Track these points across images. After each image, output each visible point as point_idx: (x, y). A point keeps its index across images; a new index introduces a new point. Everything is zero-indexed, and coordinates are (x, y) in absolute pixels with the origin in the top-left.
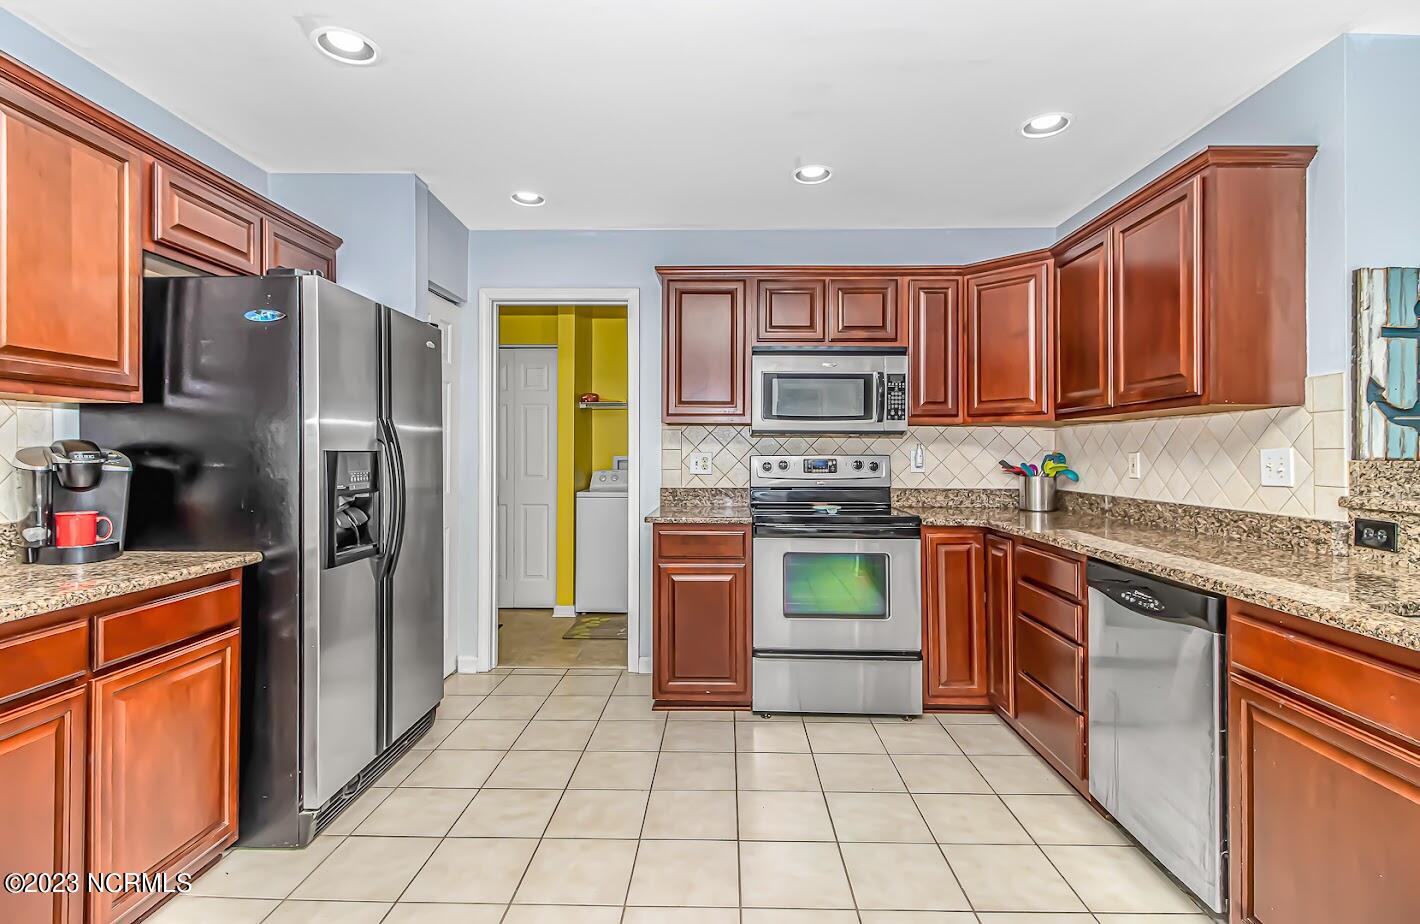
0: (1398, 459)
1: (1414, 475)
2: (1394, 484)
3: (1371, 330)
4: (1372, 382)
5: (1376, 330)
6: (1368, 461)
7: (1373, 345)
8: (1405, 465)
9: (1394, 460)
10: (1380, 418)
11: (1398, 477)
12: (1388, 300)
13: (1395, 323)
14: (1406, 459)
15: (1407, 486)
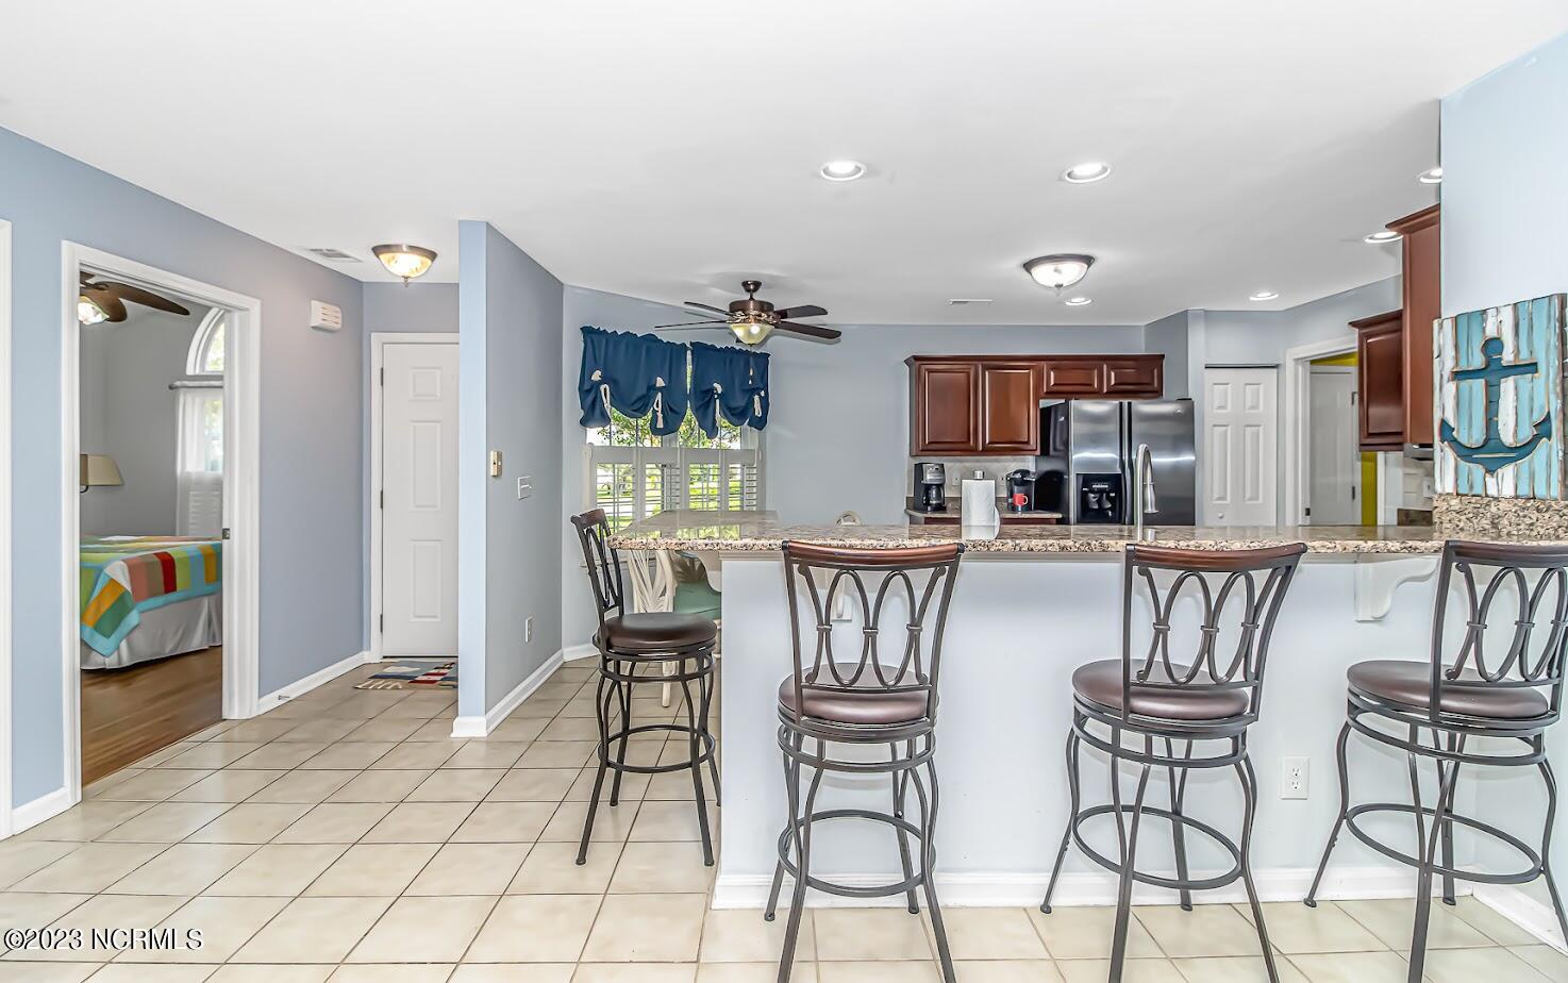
0: (1466, 495)
1: (1481, 510)
2: (1463, 518)
3: (1442, 376)
4: (1443, 422)
5: (1446, 374)
6: (1441, 495)
7: (1444, 389)
8: (1473, 501)
9: (1463, 495)
10: (1450, 455)
11: (1466, 512)
12: (1456, 347)
13: (1463, 366)
14: (1473, 496)
15: (1475, 521)
